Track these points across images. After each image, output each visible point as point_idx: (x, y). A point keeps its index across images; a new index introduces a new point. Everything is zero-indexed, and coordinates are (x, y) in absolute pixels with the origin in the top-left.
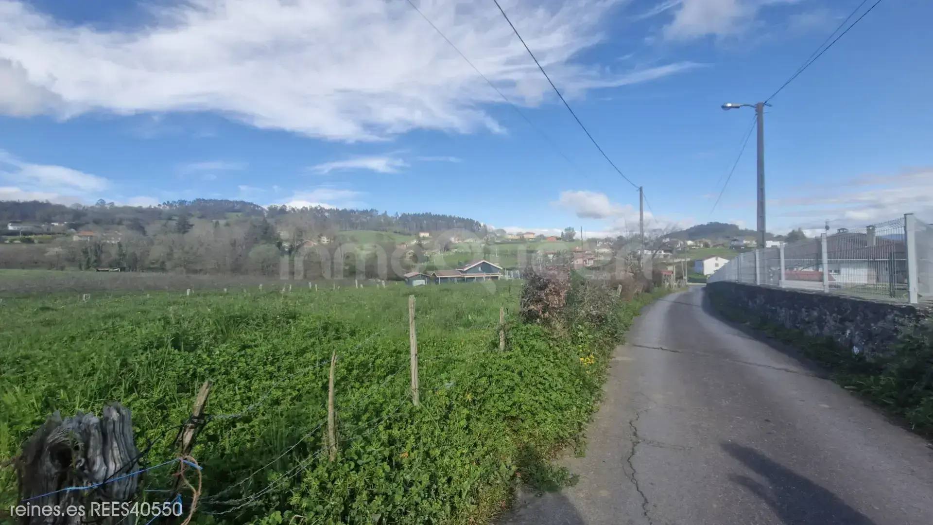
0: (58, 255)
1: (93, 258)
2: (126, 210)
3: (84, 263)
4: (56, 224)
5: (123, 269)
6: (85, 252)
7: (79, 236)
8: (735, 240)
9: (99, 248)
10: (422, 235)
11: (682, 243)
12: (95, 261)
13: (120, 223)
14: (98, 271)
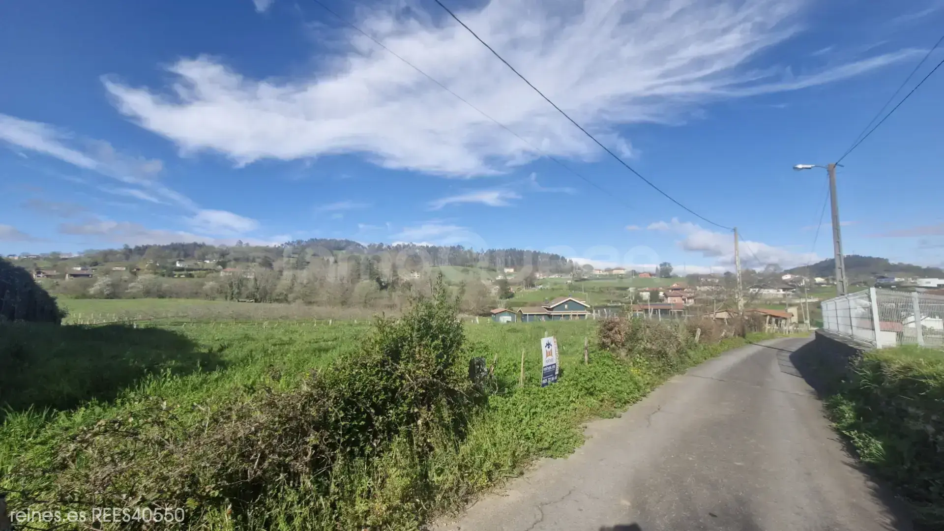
0: (212, 289)
1: (236, 291)
2: (257, 249)
3: (229, 295)
4: (208, 262)
5: (256, 301)
6: (231, 286)
7: (225, 272)
8: (883, 277)
9: (241, 282)
10: (506, 270)
11: (808, 280)
12: (238, 293)
13: (254, 261)
14: (239, 301)
